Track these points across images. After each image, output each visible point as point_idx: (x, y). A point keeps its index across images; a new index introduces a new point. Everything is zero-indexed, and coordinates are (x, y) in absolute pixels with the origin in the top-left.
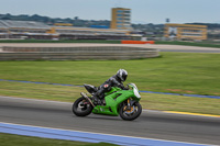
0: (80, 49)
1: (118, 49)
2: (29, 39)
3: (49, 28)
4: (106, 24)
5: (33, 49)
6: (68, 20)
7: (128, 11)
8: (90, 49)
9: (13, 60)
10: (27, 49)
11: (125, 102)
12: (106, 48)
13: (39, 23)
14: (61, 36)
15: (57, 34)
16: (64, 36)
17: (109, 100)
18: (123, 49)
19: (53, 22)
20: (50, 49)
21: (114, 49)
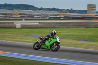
0: (73, 23)
1: (90, 23)
2: (51, 19)
3: (59, 13)
4: (85, 12)
5: (52, 23)
6: (68, 10)
7: (95, 6)
8: (77, 23)
9: (43, 28)
10: (49, 23)
11: (53, 44)
12: (84, 23)
13: (55, 12)
14: (65, 17)
15: (63, 16)
16: (66, 17)
17: (47, 43)
18: (92, 23)
19: (61, 11)
20: (59, 23)
21: (88, 23)
